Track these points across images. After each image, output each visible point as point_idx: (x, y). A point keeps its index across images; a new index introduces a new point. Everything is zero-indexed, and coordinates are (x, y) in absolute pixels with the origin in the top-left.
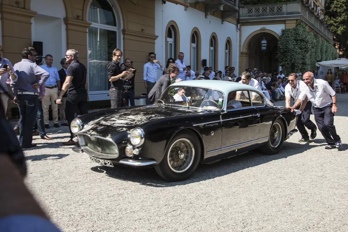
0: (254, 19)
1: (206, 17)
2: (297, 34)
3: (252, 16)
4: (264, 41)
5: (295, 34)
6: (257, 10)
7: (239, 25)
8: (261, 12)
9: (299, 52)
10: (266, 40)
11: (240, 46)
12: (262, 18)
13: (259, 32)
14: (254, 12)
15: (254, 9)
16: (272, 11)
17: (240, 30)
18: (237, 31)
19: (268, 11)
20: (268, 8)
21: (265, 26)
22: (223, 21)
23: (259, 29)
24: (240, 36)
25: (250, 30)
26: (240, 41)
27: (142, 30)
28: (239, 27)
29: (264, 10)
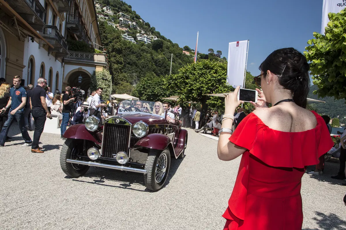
0: (74, 61)
1: (48, 55)
2: (104, 75)
3: (73, 58)
4: (80, 77)
5: (103, 75)
6: (77, 55)
7: (63, 63)
8: (79, 56)
9: (105, 87)
10: (81, 76)
11: (63, 78)
12: (80, 61)
13: (78, 70)
14: (74, 56)
15: (74, 54)
16: (87, 57)
17: (64, 67)
18: (62, 68)
19: (85, 57)
20: (79, 54)
21: (81, 67)
22: (56, 59)
23: (78, 68)
24: (64, 71)
25: (71, 68)
26: (63, 75)
27: (17, 60)
28: (63, 65)
29: (82, 56)
